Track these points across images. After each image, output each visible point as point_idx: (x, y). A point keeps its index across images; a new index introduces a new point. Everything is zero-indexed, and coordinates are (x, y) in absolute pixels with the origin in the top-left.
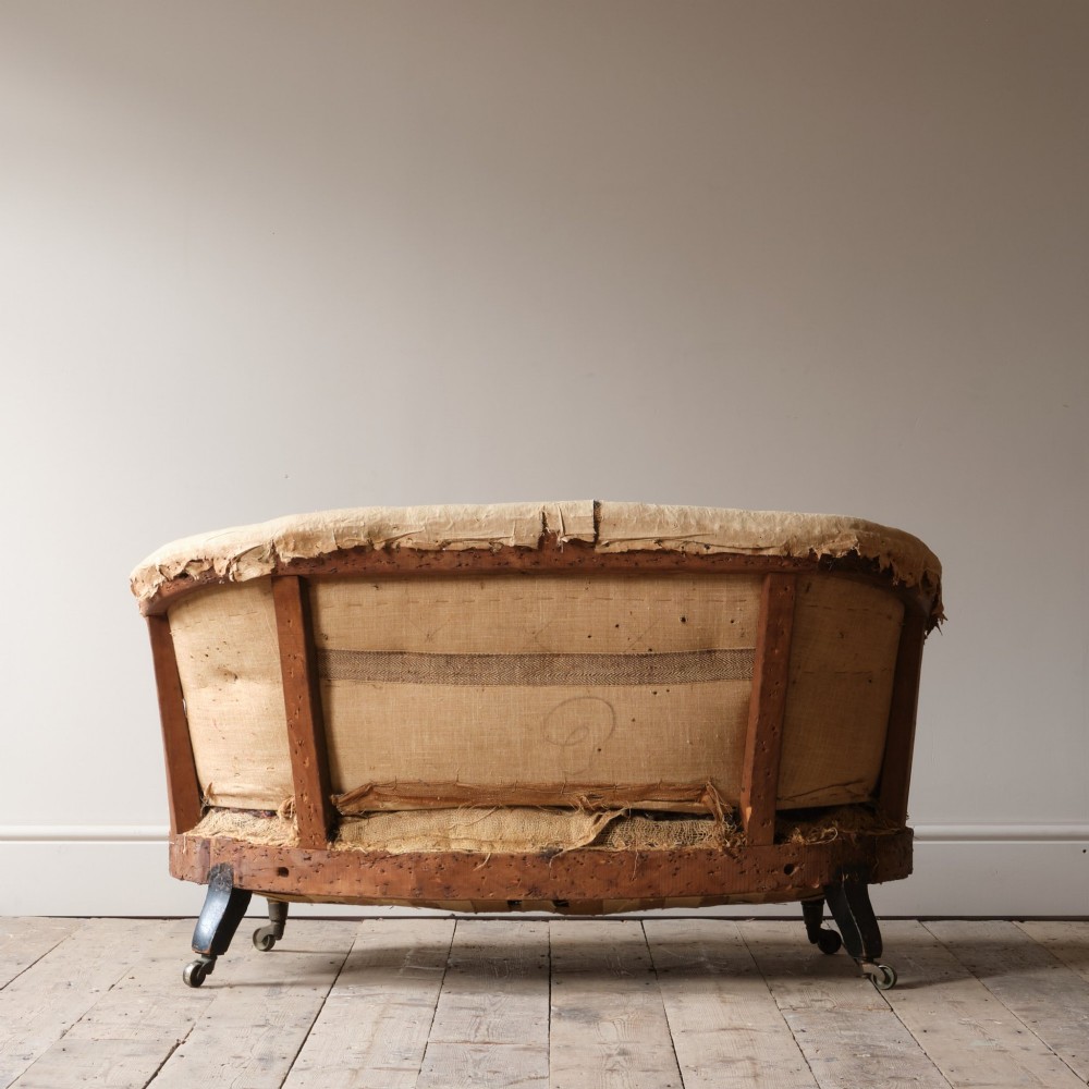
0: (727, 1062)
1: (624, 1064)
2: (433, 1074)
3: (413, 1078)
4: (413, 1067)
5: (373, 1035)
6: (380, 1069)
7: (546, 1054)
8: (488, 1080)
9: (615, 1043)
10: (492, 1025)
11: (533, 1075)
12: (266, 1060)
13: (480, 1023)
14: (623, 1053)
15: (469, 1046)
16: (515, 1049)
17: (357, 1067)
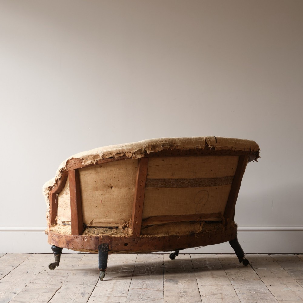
0: (214, 294)
1: (185, 295)
2: (130, 298)
3: (125, 299)
4: (125, 296)
5: (114, 287)
6: (116, 296)
7: (163, 292)
8: (146, 300)
9: (182, 289)
10: (147, 284)
11: (159, 298)
12: (83, 294)
13: (144, 284)
14: (185, 292)
15: (141, 290)
16: (154, 291)
17: (109, 296)
